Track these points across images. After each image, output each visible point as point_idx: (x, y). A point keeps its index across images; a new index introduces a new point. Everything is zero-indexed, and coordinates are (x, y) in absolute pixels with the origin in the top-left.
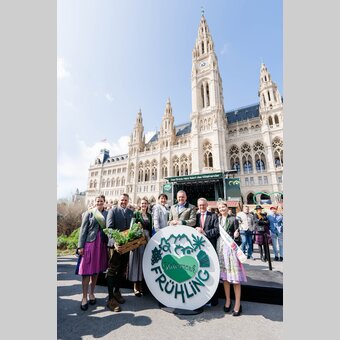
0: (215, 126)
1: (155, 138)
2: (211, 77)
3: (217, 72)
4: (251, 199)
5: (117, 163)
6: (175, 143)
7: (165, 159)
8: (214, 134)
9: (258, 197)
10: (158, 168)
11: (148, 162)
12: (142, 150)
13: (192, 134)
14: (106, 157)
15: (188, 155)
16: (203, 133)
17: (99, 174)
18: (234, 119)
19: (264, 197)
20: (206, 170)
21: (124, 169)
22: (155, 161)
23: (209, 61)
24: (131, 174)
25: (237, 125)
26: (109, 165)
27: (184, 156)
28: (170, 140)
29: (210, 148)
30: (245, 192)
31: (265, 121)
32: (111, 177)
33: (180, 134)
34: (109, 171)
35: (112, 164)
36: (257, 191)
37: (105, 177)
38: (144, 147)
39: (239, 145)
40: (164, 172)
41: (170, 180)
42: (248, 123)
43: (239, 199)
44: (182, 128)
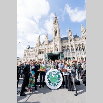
0: (58, 41)
1: (43, 43)
2: (58, 29)
3: (59, 28)
4: (66, 59)
5: (32, 49)
6: (48, 45)
7: (46, 49)
8: (58, 43)
9: (68, 58)
10: (44, 51)
11: (41, 49)
12: (40, 46)
13: (53, 43)
14: (29, 47)
15: (52, 48)
16: (55, 42)
17: (27, 52)
18: (62, 40)
19: (69, 58)
20: (56, 52)
21: (34, 51)
22: (43, 49)
23: (57, 25)
24: (36, 52)
25: (63, 41)
26: (30, 50)
27: (51, 48)
28: (47, 44)
29: (57, 46)
30: (65, 57)
31: (69, 41)
32: (30, 53)
33: (50, 42)
34: (30, 51)
35: (31, 49)
36: (68, 57)
37: (29, 53)
38: (40, 45)
39: (64, 46)
40: (46, 52)
41: (47, 54)
42: (66, 41)
43: (64, 59)
44: (50, 41)
